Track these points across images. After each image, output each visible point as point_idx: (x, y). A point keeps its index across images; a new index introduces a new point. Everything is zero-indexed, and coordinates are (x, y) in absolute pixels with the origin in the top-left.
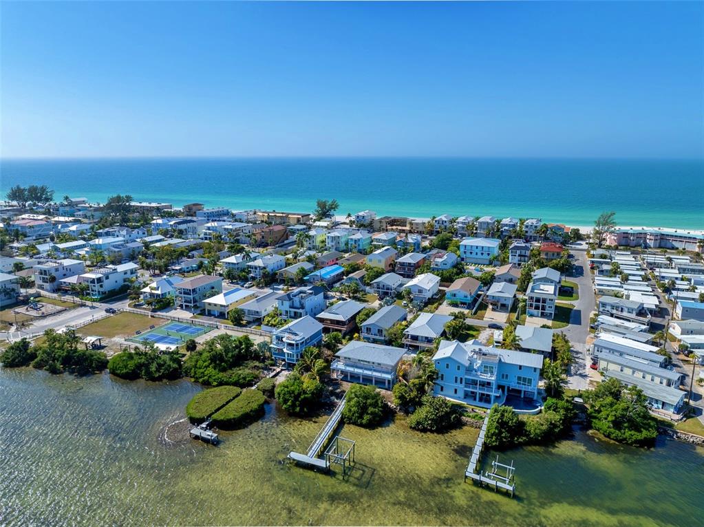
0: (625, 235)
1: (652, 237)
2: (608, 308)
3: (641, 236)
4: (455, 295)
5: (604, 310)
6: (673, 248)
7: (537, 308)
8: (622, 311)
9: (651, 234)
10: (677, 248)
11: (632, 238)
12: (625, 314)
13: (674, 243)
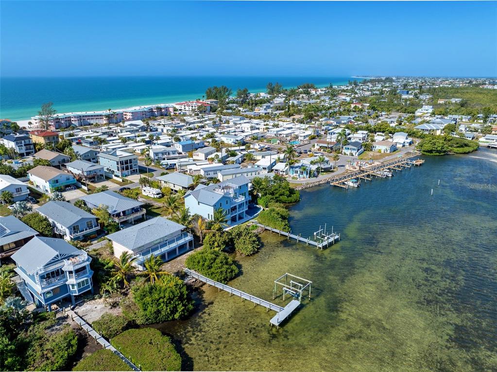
0: (57, 121)
1: (75, 119)
2: (160, 155)
3: (68, 119)
4: (57, 181)
5: (158, 158)
6: (90, 124)
7: (127, 169)
8: (169, 154)
9: (75, 117)
10: (92, 124)
11: (63, 122)
12: (172, 156)
13: (89, 121)
